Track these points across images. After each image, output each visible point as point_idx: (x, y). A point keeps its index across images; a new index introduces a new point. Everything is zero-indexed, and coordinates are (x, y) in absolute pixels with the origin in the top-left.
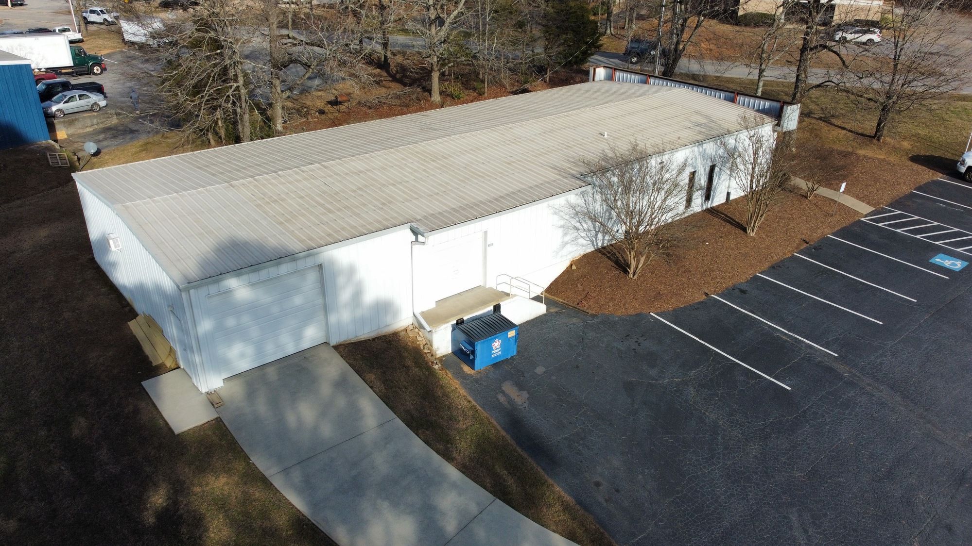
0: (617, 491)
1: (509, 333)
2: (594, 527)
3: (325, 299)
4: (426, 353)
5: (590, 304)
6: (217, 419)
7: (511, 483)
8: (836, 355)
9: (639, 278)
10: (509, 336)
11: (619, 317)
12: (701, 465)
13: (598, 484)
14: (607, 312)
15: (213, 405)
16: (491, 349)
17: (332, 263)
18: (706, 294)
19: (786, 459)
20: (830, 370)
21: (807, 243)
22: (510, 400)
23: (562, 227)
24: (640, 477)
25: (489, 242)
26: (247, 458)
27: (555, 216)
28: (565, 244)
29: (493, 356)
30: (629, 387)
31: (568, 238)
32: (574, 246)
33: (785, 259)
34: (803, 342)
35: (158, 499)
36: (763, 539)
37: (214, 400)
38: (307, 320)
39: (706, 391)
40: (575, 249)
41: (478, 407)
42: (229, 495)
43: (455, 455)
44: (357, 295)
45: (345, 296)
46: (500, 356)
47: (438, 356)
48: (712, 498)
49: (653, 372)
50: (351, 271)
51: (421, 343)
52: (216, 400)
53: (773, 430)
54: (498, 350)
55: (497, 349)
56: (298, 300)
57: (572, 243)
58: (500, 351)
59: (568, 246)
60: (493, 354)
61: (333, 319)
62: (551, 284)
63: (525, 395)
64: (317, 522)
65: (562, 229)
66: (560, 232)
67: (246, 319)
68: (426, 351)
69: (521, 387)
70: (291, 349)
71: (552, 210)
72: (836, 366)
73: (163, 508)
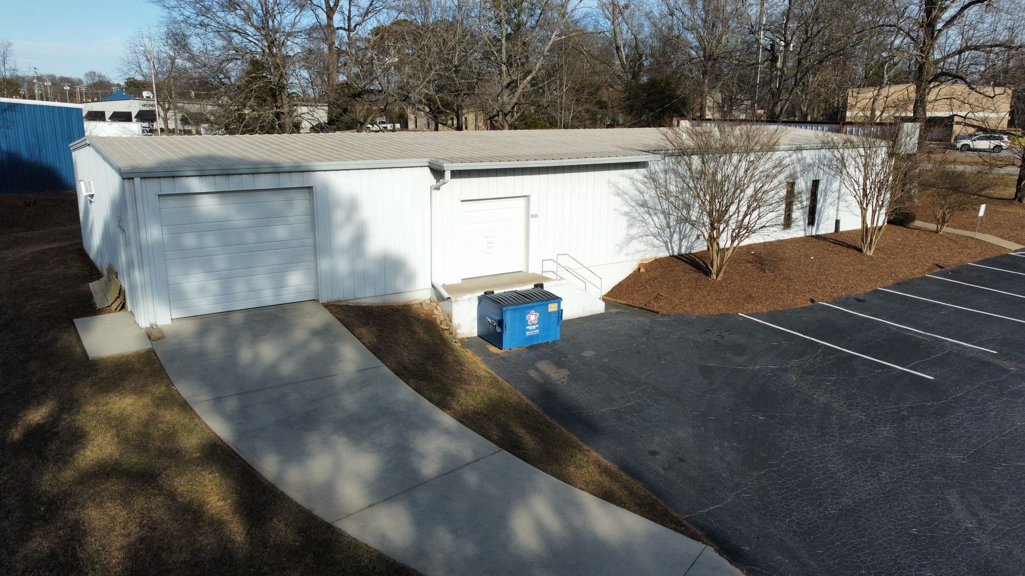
0: (682, 460)
1: (550, 306)
2: (644, 493)
3: (315, 238)
4: (443, 330)
5: (662, 304)
6: (150, 349)
7: (529, 441)
8: (996, 352)
9: (724, 279)
10: (550, 310)
11: (697, 316)
12: (807, 441)
13: (654, 453)
14: (681, 311)
15: (149, 338)
16: (525, 322)
17: (326, 188)
18: (812, 301)
19: (934, 441)
20: (989, 364)
21: (941, 268)
22: (543, 376)
23: (626, 214)
24: (717, 449)
25: (532, 212)
26: (170, 384)
27: (617, 197)
28: (630, 239)
29: (528, 333)
30: (706, 371)
31: (634, 231)
32: (642, 244)
33: (913, 279)
34: (946, 341)
35: (37, 415)
36: (907, 519)
37: (153, 335)
38: (291, 263)
39: (813, 377)
40: (644, 248)
41: (500, 379)
42: (131, 415)
43: (454, 404)
44: (359, 240)
45: (343, 237)
46: (537, 336)
47: (459, 336)
48: (824, 474)
49: (741, 360)
50: (353, 207)
51: (438, 317)
52: (155, 334)
53: (912, 413)
54: (534, 327)
55: (533, 324)
56: (281, 232)
57: (640, 239)
58: (537, 328)
59: (635, 242)
60: (528, 330)
61: (325, 264)
62: (614, 288)
63: (565, 372)
64: (239, 450)
65: (626, 218)
66: (624, 221)
67: (210, 241)
68: (443, 327)
69: (559, 365)
70: (268, 298)
71: (614, 189)
72: (996, 361)
73: (38, 424)
